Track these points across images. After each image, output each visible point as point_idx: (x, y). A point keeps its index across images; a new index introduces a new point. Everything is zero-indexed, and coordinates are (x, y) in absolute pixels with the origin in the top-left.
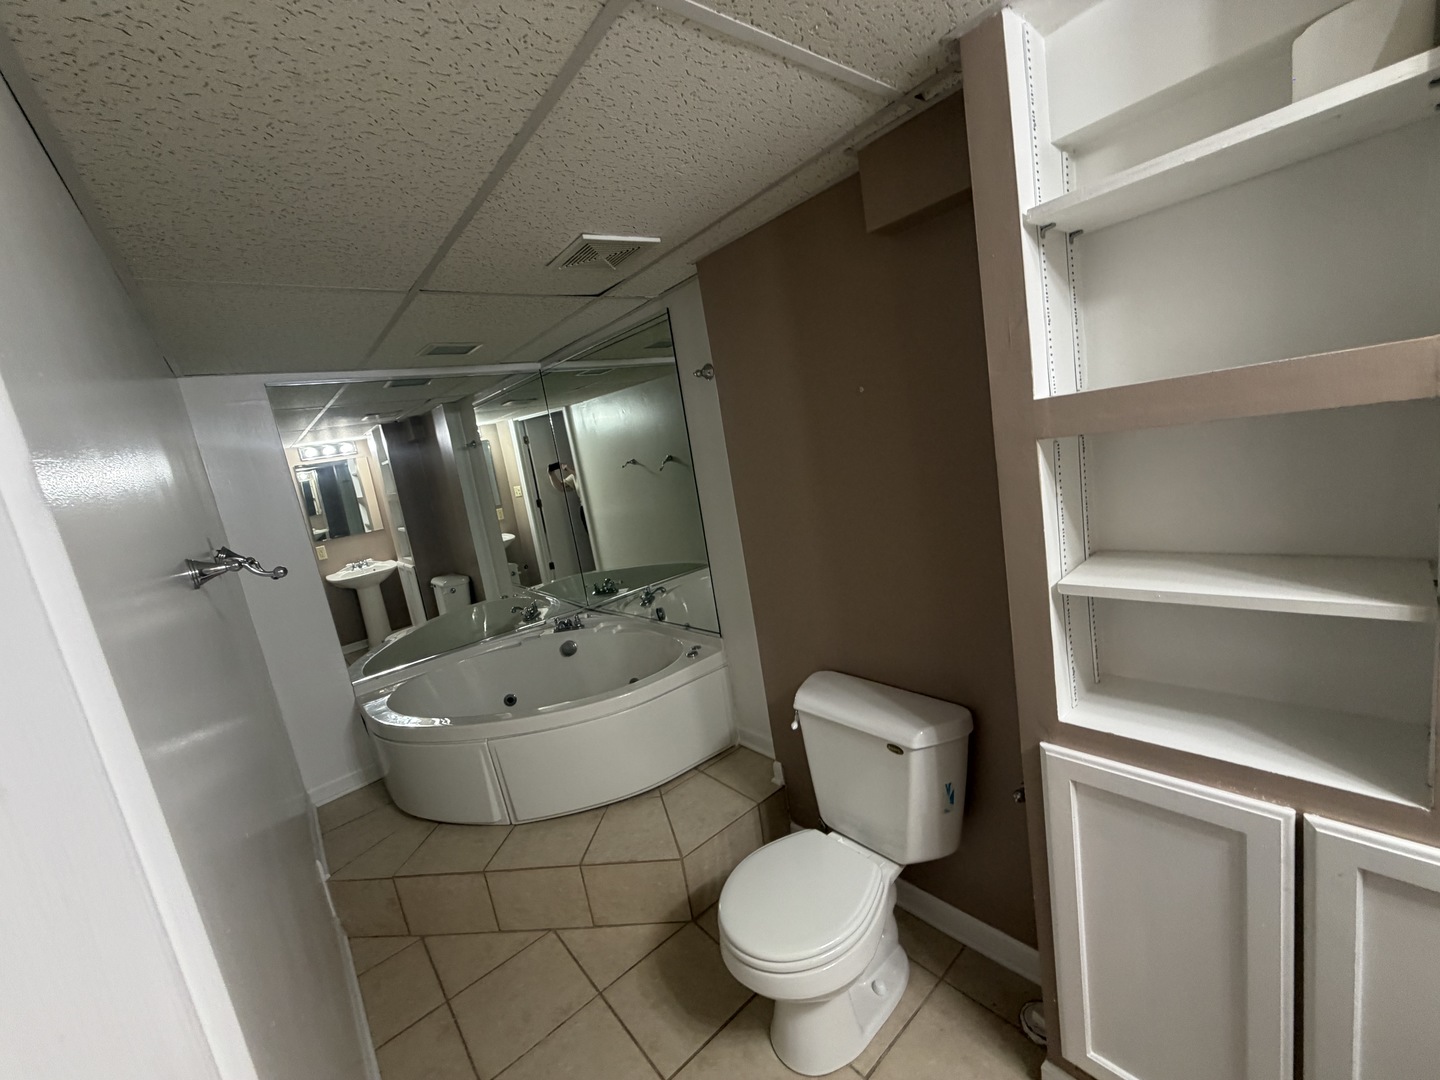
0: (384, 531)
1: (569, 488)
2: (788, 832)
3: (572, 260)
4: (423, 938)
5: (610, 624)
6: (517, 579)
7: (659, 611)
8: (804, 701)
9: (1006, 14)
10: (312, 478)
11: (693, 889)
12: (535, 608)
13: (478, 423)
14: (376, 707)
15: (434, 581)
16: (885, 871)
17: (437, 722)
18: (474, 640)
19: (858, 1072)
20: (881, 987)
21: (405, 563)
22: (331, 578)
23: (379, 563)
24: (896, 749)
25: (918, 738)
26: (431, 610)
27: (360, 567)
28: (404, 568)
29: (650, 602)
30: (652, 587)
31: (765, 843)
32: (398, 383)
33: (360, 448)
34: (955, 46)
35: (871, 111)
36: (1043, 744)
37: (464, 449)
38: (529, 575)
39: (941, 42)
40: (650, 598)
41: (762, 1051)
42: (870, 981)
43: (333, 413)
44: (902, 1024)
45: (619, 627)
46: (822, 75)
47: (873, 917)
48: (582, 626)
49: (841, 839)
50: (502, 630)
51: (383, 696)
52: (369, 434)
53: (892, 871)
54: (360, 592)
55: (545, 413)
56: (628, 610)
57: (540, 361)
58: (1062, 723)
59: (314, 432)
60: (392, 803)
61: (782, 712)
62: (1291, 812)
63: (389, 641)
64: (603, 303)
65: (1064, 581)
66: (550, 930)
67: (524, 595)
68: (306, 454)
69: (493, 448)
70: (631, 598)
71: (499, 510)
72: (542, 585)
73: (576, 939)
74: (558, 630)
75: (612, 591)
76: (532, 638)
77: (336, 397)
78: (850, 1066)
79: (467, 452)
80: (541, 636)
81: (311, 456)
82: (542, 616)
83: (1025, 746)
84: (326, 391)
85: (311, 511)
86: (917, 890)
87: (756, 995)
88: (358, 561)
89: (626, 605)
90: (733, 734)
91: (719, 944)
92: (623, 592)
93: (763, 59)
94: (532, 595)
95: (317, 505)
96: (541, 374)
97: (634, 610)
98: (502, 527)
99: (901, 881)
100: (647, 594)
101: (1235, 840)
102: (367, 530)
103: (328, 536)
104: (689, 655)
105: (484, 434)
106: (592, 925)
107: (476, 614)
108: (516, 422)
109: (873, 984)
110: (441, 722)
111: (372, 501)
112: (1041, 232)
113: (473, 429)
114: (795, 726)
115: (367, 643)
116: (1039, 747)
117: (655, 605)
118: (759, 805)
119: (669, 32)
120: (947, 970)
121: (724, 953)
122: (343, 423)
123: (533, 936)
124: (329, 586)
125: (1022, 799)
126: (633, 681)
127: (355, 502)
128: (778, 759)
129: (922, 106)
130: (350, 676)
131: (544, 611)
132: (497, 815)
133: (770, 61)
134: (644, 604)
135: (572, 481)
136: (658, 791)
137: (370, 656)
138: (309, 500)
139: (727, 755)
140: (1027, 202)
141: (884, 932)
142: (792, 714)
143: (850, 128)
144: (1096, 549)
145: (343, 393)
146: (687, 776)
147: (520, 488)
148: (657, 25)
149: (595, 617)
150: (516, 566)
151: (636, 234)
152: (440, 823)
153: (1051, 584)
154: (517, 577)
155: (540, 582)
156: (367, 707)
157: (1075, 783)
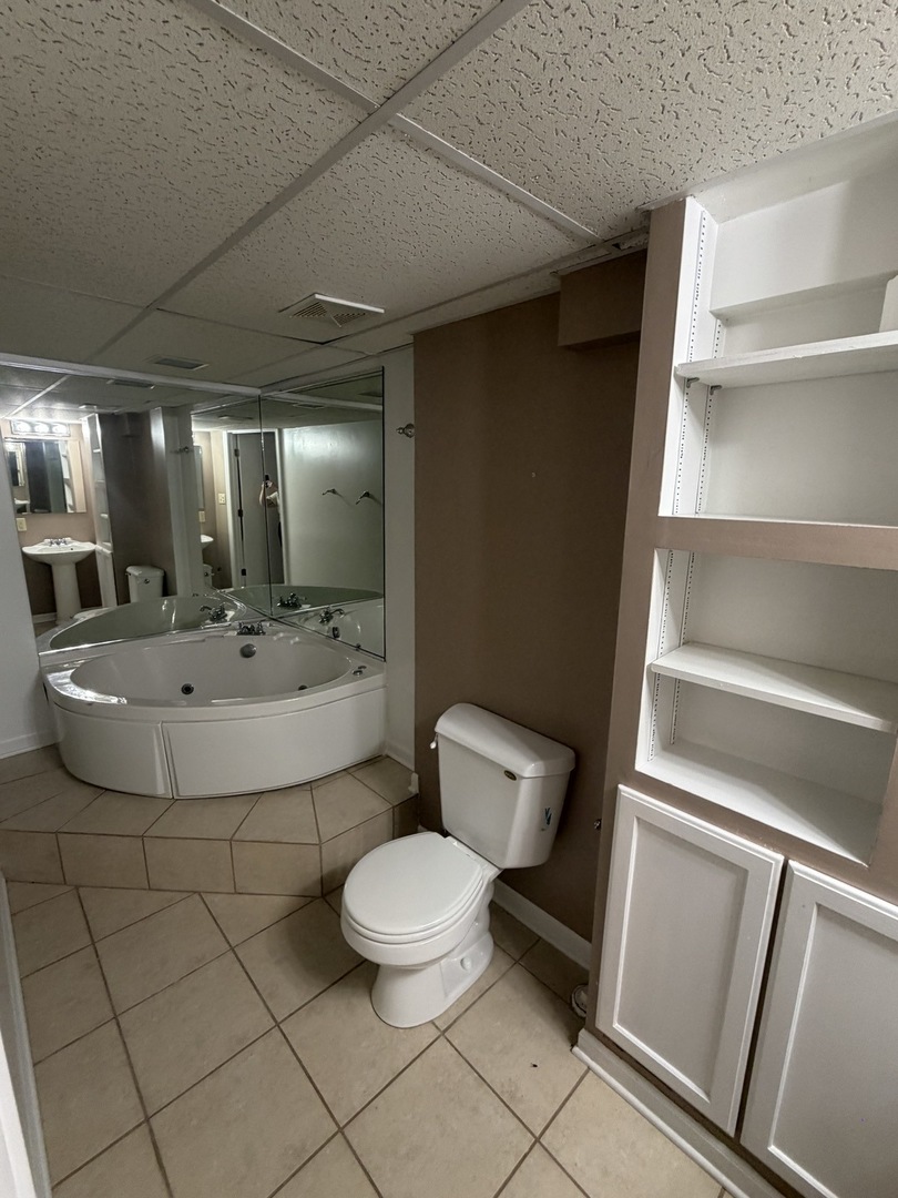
0: (86, 515)
1: (272, 504)
2: (415, 832)
3: (301, 313)
4: (77, 887)
5: (289, 635)
6: (210, 579)
7: (335, 629)
8: (445, 726)
9: (689, 200)
10: (20, 451)
11: (325, 872)
12: (222, 610)
13: (193, 429)
14: (60, 678)
15: (129, 570)
16: (486, 872)
17: (114, 700)
18: (161, 630)
19: (437, 1027)
20: (468, 964)
21: (103, 548)
22: (27, 550)
23: (76, 544)
24: (511, 775)
25: (529, 769)
26: (123, 596)
27: (58, 544)
28: (101, 553)
29: (328, 621)
30: (332, 608)
31: (394, 839)
32: (119, 382)
33: (73, 431)
34: (648, 214)
35: (576, 247)
36: (621, 787)
37: (177, 452)
38: (221, 579)
39: (636, 208)
40: (328, 617)
41: (362, 1005)
42: (460, 958)
43: (51, 397)
44: (480, 992)
45: (297, 639)
46: (538, 214)
47: (471, 905)
48: (264, 633)
49: (456, 843)
50: (187, 626)
51: (67, 669)
52: (84, 421)
53: (492, 873)
54: (55, 569)
55: (258, 431)
56: (307, 625)
57: (260, 388)
58: (637, 772)
59: (30, 409)
60: (62, 766)
61: (425, 732)
62: (781, 858)
63: (77, 620)
64: (325, 351)
65: (658, 662)
66: (195, 892)
67: (214, 596)
68: (18, 427)
69: (204, 453)
70: (312, 614)
71: (201, 513)
72: (232, 589)
73: (217, 903)
74: (240, 634)
75: (296, 606)
76: (215, 636)
77: (58, 383)
78: (432, 1022)
79: (179, 456)
80: (224, 635)
81: (24, 431)
82: (228, 618)
83: (607, 787)
84: (48, 377)
85: (15, 482)
86: (509, 888)
87: (366, 960)
88: (57, 538)
89: (307, 619)
90: (382, 746)
91: (340, 916)
92: (306, 608)
93: (489, 191)
94: (221, 597)
95: (21, 476)
96: (260, 399)
97: (312, 625)
98: (202, 531)
99: (499, 882)
100: (327, 613)
101: (740, 874)
102: (69, 511)
103: (28, 508)
104: (355, 673)
105: (197, 440)
106: (233, 891)
107: (167, 606)
108: (229, 434)
109: (462, 961)
110: (119, 701)
111: (78, 484)
112: (687, 383)
113: (187, 435)
114: (433, 746)
115: (56, 616)
116: (616, 788)
117: (332, 624)
118: (393, 807)
119: (412, 153)
120: (523, 956)
121: (343, 925)
122: (59, 406)
123: (178, 896)
124: (25, 556)
125: (599, 828)
126: (302, 688)
127: (61, 483)
128: (416, 772)
129: (616, 254)
130: (38, 646)
131: (231, 614)
132: (161, 790)
133: (494, 193)
134: (322, 622)
135: (275, 499)
136: (309, 786)
137: (59, 631)
138: (14, 472)
139: (374, 762)
140: (680, 357)
141: (476, 920)
142: (433, 735)
143: (557, 257)
144: (689, 640)
145: (65, 381)
146: (338, 775)
147: (224, 496)
148: (404, 147)
149: (277, 626)
150: (211, 568)
151: (363, 302)
152: (107, 789)
153: (647, 663)
154: (210, 578)
155: (231, 587)
156: (51, 677)
157: (638, 819)
